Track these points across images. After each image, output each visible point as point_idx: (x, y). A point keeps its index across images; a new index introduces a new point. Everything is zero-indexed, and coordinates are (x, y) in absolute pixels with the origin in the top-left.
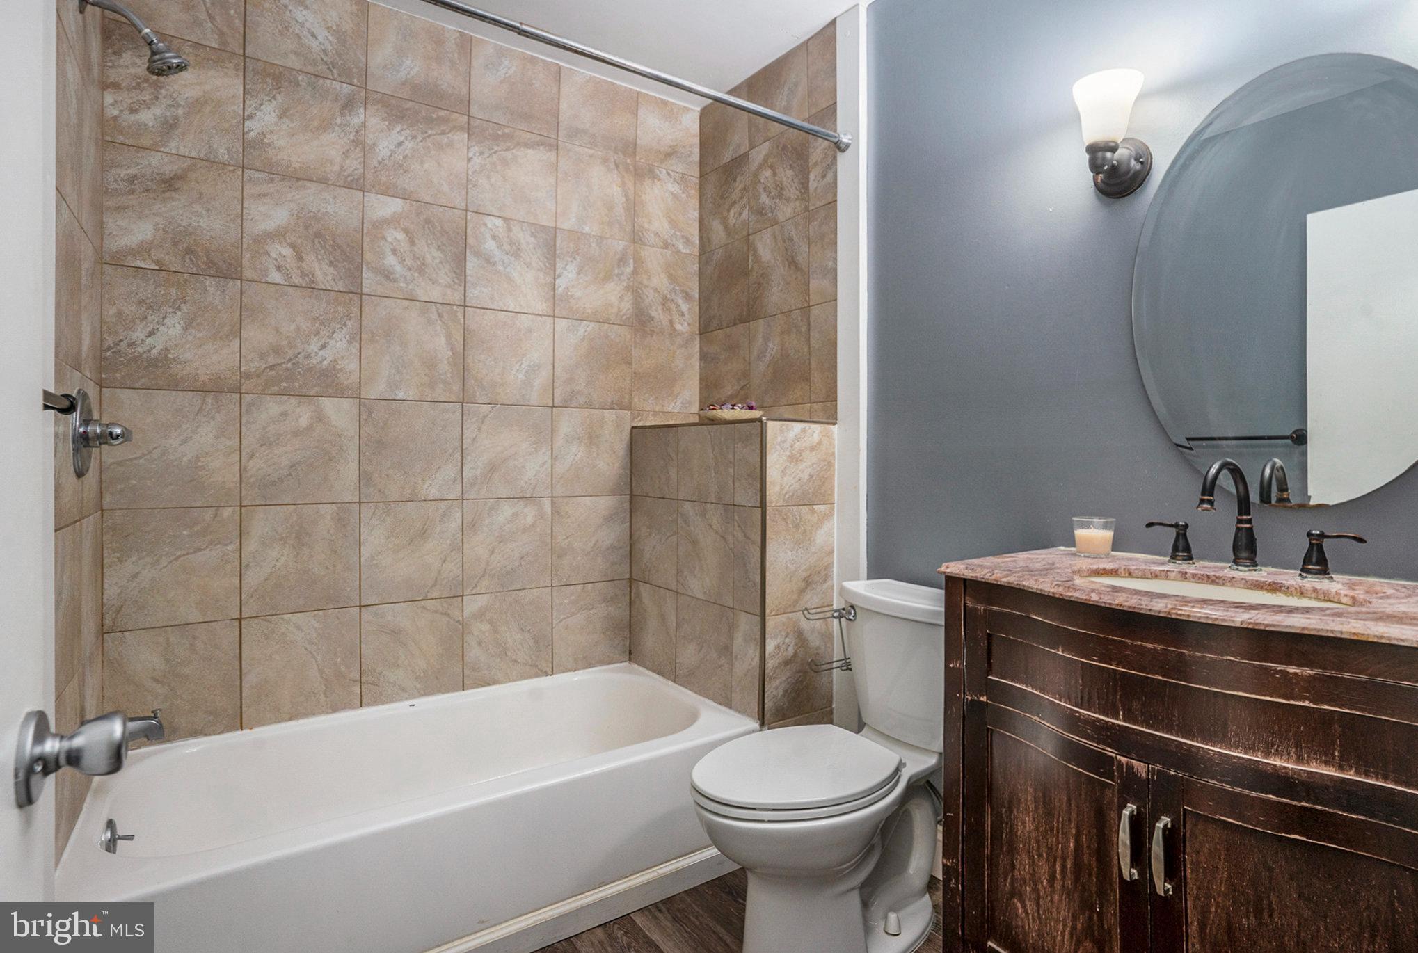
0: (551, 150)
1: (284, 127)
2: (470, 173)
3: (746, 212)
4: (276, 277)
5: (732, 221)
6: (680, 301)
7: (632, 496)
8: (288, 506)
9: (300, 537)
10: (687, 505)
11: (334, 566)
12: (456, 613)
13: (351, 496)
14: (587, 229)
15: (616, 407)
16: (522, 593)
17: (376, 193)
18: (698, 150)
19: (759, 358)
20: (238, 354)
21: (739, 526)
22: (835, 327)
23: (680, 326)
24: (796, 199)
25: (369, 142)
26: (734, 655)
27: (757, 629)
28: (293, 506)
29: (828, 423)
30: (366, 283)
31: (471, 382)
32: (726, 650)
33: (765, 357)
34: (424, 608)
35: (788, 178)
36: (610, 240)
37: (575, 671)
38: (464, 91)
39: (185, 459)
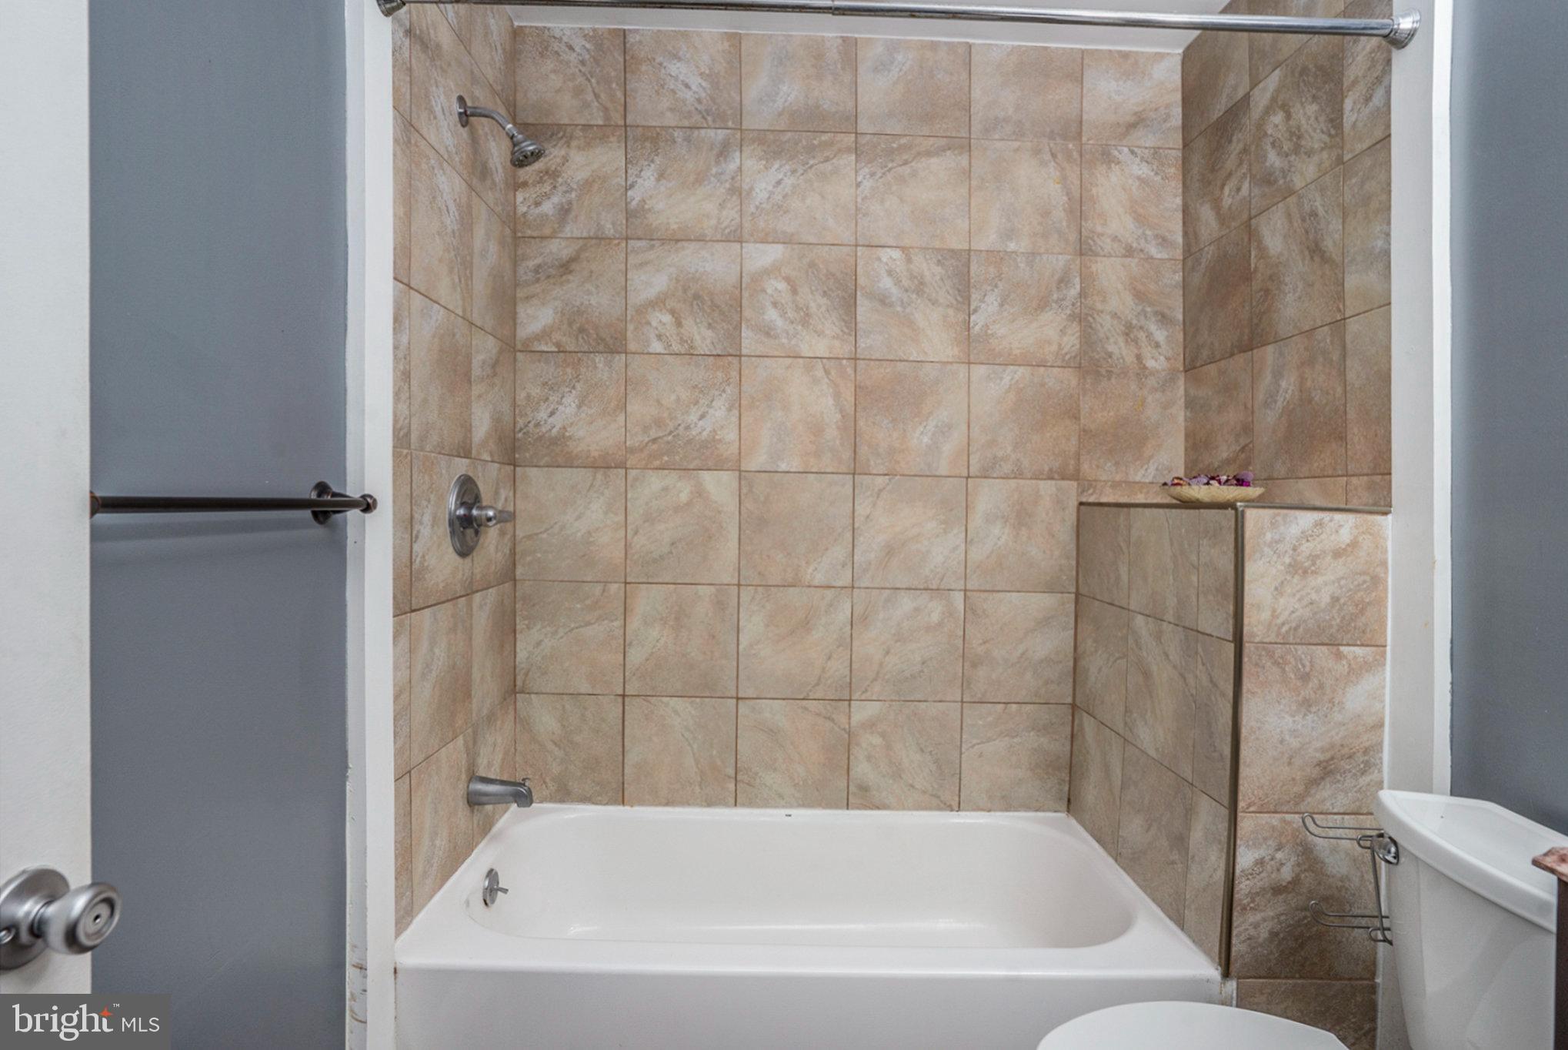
0: (961, 154)
1: (662, 189)
2: (859, 200)
3: (1246, 186)
4: (657, 347)
5: (1227, 202)
6: (1153, 328)
7: (1078, 595)
8: (669, 586)
9: (678, 618)
10: (1140, 620)
11: (712, 652)
12: (842, 720)
13: (728, 577)
14: (1012, 246)
15: (1056, 476)
16: (923, 705)
17: (756, 242)
18: (1180, 110)
19: (1266, 404)
20: (624, 429)
21: (1203, 664)
22: (1388, 349)
23: (1153, 361)
24: (1322, 149)
25: (745, 187)
26: (1190, 854)
27: (1223, 827)
28: (674, 586)
29: (1377, 513)
30: (745, 343)
31: (863, 450)
32: (1180, 841)
33: (1276, 402)
34: (806, 709)
35: (1309, 118)
36: (1045, 257)
37: (989, 811)
38: (851, 104)
39: (579, 534)
